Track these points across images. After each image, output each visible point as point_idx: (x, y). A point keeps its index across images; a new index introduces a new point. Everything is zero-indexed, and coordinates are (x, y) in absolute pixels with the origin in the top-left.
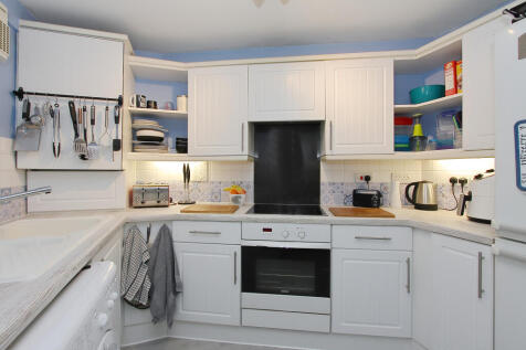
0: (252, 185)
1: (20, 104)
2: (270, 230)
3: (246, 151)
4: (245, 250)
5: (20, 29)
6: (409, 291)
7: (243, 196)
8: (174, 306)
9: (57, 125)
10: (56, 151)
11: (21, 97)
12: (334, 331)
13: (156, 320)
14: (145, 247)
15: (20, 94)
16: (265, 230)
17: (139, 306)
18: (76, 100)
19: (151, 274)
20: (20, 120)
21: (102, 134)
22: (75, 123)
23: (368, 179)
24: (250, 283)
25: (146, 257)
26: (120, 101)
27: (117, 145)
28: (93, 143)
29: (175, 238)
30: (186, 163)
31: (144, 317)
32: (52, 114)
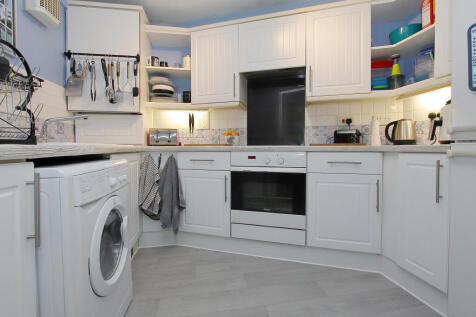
0: (246, 131)
1: (69, 62)
2: (254, 157)
3: (238, 98)
4: (234, 174)
5: (69, 7)
6: (378, 210)
7: (237, 137)
8: (178, 217)
9: (93, 78)
10: (93, 97)
11: (69, 57)
12: (309, 244)
13: (164, 226)
14: (156, 171)
15: (68, 55)
16: (250, 157)
17: (153, 217)
18: (106, 58)
19: (161, 191)
20: (69, 74)
21: (125, 84)
22: (106, 75)
23: (349, 121)
24: (238, 202)
25: (157, 178)
26: (138, 58)
27: (136, 92)
28: (119, 90)
29: (179, 166)
30: (191, 112)
31: (156, 225)
32: (90, 68)
